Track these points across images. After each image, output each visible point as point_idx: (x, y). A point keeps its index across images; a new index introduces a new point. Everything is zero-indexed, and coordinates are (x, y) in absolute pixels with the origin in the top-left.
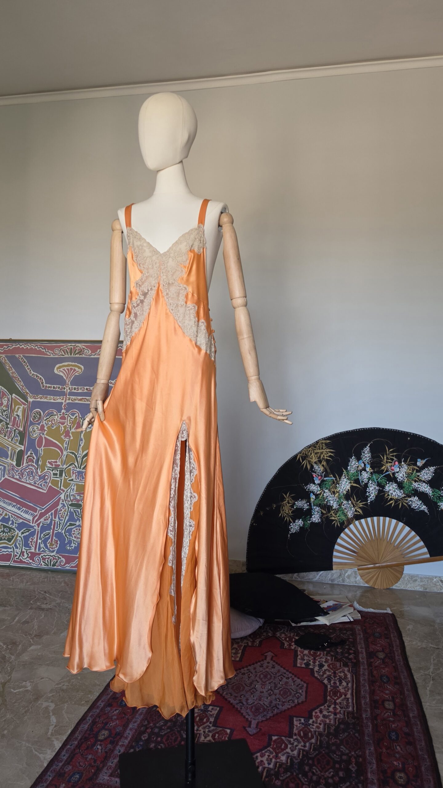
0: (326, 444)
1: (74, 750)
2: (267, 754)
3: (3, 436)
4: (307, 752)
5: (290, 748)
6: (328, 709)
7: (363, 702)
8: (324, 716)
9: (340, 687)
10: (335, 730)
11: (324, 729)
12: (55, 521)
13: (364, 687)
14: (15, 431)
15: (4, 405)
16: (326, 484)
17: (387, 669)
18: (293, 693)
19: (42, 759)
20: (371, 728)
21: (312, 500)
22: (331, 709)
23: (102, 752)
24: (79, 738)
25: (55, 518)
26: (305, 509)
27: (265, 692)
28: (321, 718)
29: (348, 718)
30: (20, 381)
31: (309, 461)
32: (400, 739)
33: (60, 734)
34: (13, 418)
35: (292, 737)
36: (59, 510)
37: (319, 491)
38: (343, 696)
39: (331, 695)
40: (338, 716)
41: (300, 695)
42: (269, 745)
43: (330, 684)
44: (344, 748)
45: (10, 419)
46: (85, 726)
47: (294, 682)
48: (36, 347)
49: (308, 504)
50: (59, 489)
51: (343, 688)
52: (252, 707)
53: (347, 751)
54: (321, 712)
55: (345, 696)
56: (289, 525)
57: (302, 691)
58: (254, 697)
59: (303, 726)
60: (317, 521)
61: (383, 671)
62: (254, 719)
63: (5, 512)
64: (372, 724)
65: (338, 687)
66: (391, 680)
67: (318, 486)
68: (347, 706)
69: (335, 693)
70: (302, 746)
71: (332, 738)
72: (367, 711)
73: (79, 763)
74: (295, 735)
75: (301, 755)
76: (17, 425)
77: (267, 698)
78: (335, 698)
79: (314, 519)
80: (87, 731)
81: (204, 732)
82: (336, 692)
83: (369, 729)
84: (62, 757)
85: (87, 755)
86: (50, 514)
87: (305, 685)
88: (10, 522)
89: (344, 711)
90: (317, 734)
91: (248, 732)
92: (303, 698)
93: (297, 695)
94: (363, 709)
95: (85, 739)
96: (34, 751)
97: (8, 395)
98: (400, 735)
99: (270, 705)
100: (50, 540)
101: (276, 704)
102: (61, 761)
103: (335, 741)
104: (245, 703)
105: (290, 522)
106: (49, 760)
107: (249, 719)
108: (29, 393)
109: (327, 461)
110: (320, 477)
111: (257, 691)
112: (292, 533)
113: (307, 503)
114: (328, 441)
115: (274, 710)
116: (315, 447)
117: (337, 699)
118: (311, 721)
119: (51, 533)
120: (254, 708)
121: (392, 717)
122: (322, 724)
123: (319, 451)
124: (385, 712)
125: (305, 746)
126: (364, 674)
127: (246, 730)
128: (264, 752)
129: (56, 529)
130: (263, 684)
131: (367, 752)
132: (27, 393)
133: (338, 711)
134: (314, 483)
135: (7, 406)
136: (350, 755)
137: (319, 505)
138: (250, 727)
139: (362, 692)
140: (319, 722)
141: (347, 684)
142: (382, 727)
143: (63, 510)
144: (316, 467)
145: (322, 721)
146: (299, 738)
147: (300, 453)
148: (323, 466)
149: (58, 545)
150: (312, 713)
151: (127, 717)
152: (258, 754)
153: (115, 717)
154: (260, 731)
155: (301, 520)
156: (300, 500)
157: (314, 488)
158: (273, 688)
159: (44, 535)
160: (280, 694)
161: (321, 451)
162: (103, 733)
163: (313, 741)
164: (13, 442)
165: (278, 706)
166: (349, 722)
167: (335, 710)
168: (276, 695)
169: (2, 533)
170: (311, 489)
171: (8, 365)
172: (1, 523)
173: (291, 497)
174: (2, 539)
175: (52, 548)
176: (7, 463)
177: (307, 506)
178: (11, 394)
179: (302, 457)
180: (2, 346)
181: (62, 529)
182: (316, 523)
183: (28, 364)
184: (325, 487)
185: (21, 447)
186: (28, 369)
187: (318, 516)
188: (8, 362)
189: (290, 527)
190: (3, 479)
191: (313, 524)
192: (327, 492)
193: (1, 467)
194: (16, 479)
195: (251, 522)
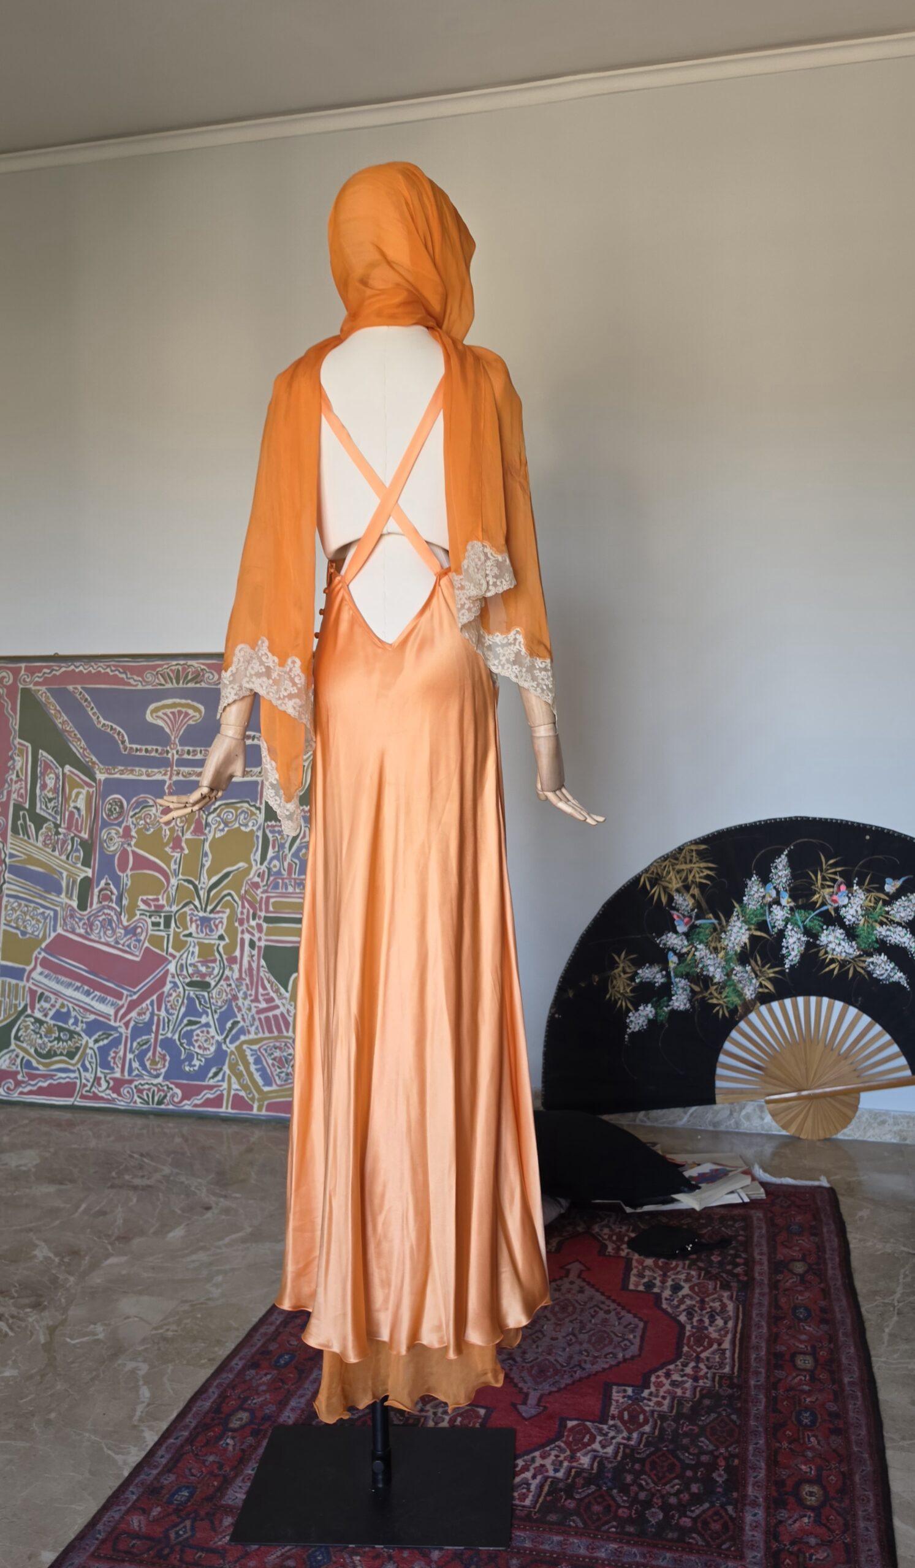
0: (699, 852)
1: (182, 1446)
2: (554, 1453)
3: (49, 851)
4: (633, 1449)
5: (600, 1442)
6: (682, 1370)
7: (753, 1356)
8: (674, 1384)
9: (711, 1329)
10: (692, 1408)
11: (671, 1407)
12: (158, 1016)
13: (759, 1328)
14: (72, 839)
15: (48, 788)
16: (699, 933)
17: (807, 1294)
18: (616, 1339)
19: (120, 1463)
20: (763, 1404)
21: (672, 966)
22: (688, 1370)
23: (234, 1449)
24: (193, 1425)
25: (159, 1009)
26: (657, 985)
27: (560, 1337)
28: (667, 1387)
29: (720, 1386)
30: (79, 740)
31: (665, 889)
32: (818, 1424)
33: (156, 1419)
34: (67, 814)
35: (606, 1423)
36: (165, 994)
37: (686, 946)
38: (715, 1346)
39: (692, 1343)
40: (701, 1383)
41: (628, 1344)
42: (559, 1437)
43: (692, 1323)
44: (707, 1442)
45: (62, 814)
46: (206, 1404)
47: (620, 1319)
48: (108, 670)
49: (664, 973)
50: (164, 954)
51: (715, 1331)
52: (532, 1367)
53: (711, 1447)
54: (668, 1375)
55: (720, 1344)
56: (627, 1016)
57: (635, 1337)
58: (537, 1347)
59: (630, 1402)
60: (682, 1007)
61: (800, 1298)
62: (535, 1389)
63: (60, 1001)
64: (766, 1397)
65: (706, 1329)
66: (813, 1315)
67: (684, 937)
68: (722, 1365)
69: (699, 1341)
70: (623, 1438)
71: (684, 1423)
72: (760, 1373)
73: (190, 1470)
74: (613, 1418)
75: (620, 1454)
76: (77, 829)
77: (564, 1349)
78: (699, 1350)
79: (676, 1004)
80: (207, 1413)
81: (435, 1414)
82: (701, 1338)
83: (759, 1407)
84: (159, 1460)
85: (206, 1455)
86: (148, 1002)
87: (641, 1325)
88: (71, 1021)
89: (714, 1374)
90: (656, 1415)
91: (520, 1414)
92: (634, 1350)
93: (622, 1344)
94: (752, 1370)
95: (204, 1426)
96: (105, 1449)
97: (57, 768)
98: (819, 1416)
99: (568, 1364)
100: (150, 1054)
101: (580, 1361)
102: (156, 1467)
103: (690, 1429)
104: (519, 1359)
105: (628, 1010)
106: (134, 1465)
107: (525, 1390)
108: (97, 762)
109: (701, 886)
110: (687, 919)
111: (544, 1336)
112: (633, 1032)
113: (661, 971)
114: (703, 847)
115: (575, 1372)
116: (677, 859)
117: (702, 1352)
118: (646, 1393)
119: (152, 1040)
120: (536, 1368)
121: (806, 1385)
122: (668, 1398)
123: (684, 867)
124: (794, 1374)
125: (629, 1439)
126: (760, 1304)
127: (517, 1410)
128: (548, 1449)
129: (161, 1032)
130: (558, 1324)
131: (751, 1448)
132: (94, 763)
133: (702, 1373)
134: (676, 932)
135: (55, 790)
136: (716, 1453)
137: (687, 976)
138: (525, 1403)
139: (753, 1337)
140: (662, 1393)
141: (726, 1323)
142: (785, 1403)
143: (174, 994)
144: (678, 899)
145: (668, 1392)
146: (619, 1424)
147: (646, 871)
148: (693, 896)
149: (167, 1064)
150: (650, 1377)
151: (286, 1387)
152: (537, 1454)
153: (264, 1388)
154: (543, 1410)
155: (650, 1005)
156: (647, 965)
157: (675, 942)
158: (576, 1332)
159: (139, 1043)
160: (589, 1342)
161: (689, 866)
162: (239, 1416)
163: (647, 1428)
164: (70, 862)
165: (583, 1365)
166: (722, 1393)
167: (696, 1372)
168: (581, 1344)
169: (56, 1042)
170: (669, 943)
171: (53, 708)
172: (52, 1022)
173: (629, 960)
174: (56, 1055)
175: (156, 1070)
176: (60, 904)
177: (663, 976)
178: (63, 767)
179: (650, 879)
180: (40, 669)
181: (174, 1032)
182: (681, 1012)
183: (92, 705)
184: (698, 939)
185: (86, 872)
186: (94, 714)
187: (683, 997)
188: (52, 700)
189: (628, 1021)
190: (53, 935)
191: (674, 1012)
192: (702, 949)
193: (48, 912)
194: (80, 935)
195: (550, 1012)
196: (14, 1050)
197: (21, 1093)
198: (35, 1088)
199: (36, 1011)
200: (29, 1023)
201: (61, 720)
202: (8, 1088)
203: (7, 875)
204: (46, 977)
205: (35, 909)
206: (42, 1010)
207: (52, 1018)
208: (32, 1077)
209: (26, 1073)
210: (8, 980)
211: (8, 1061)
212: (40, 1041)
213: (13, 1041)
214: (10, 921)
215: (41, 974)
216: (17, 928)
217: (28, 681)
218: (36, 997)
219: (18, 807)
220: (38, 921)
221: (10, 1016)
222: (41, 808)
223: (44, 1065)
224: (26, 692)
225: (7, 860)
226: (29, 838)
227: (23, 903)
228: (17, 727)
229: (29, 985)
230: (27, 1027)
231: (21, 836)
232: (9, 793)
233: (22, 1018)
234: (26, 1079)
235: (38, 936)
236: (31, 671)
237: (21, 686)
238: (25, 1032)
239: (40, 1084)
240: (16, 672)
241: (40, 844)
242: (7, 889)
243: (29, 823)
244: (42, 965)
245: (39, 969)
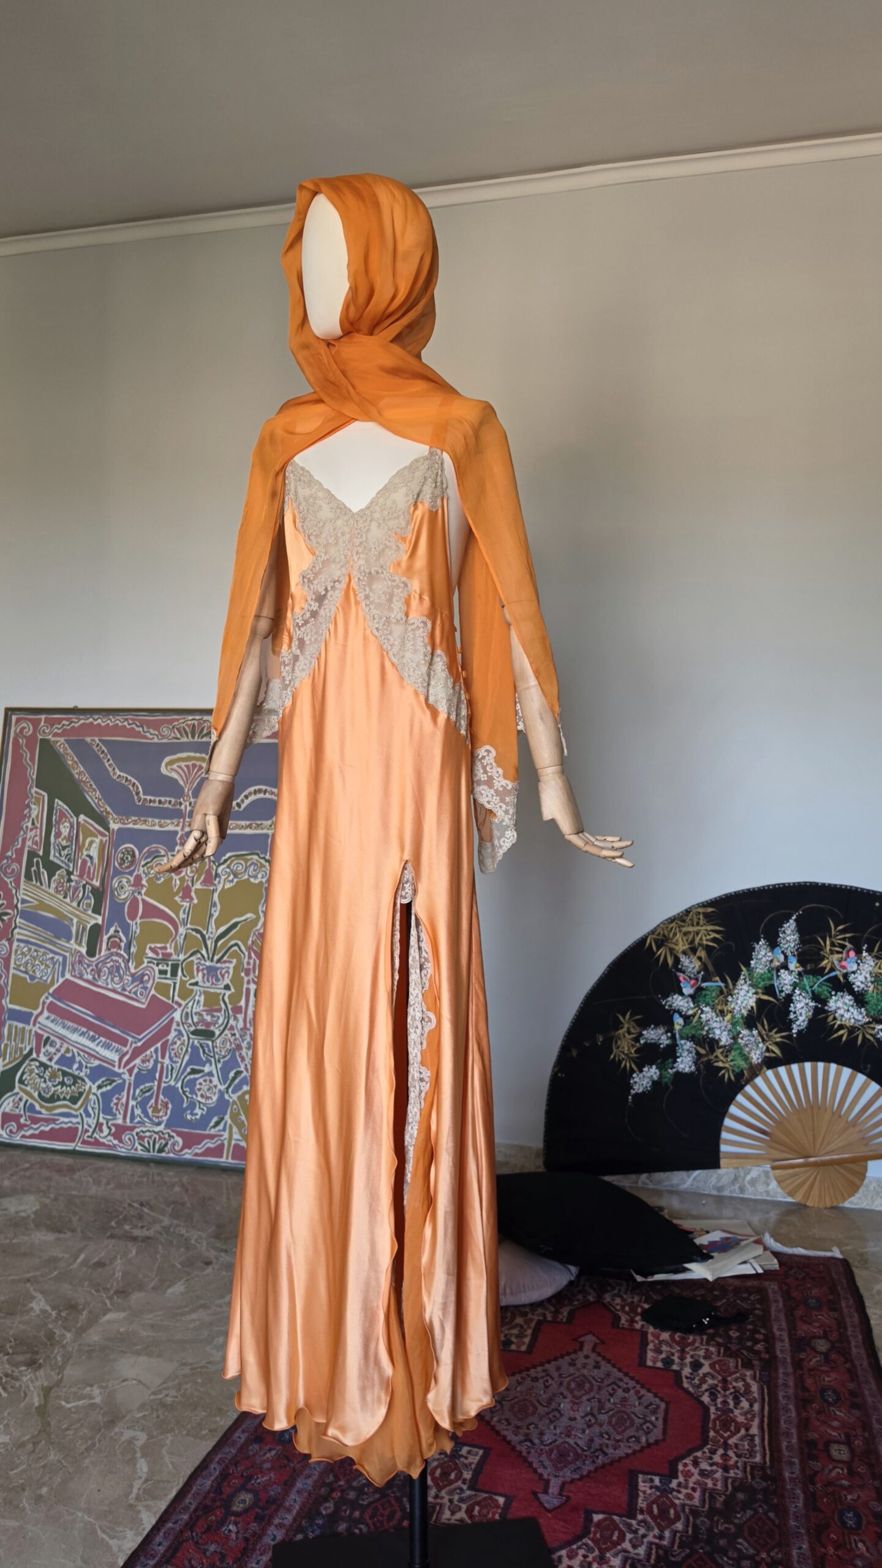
0: (706, 915)
1: (181, 1531)
2: (581, 1552)
3: (61, 897)
4: (667, 1551)
5: (631, 1541)
6: (711, 1458)
7: (784, 1444)
8: (703, 1473)
9: (737, 1412)
10: (725, 1502)
11: (703, 1501)
12: (162, 1064)
13: (787, 1411)
14: (84, 887)
15: (63, 836)
16: (705, 996)
17: (833, 1375)
18: (637, 1421)
19: (115, 1549)
20: (801, 1501)
21: (677, 1027)
22: (717, 1458)
23: (237, 1538)
24: (193, 1507)
25: (163, 1057)
27: (578, 1418)
28: (696, 1477)
29: (753, 1478)
30: (94, 790)
31: (671, 950)
32: (863, 1527)
33: (154, 1498)
34: (80, 861)
35: (634, 1518)
36: (170, 1042)
37: (692, 1009)
38: (743, 1432)
39: (718, 1427)
40: (732, 1473)
41: (651, 1427)
42: (585, 1533)
43: (716, 1405)
44: (746, 1544)
45: (75, 862)
46: (206, 1483)
47: (640, 1398)
48: (125, 723)
49: (669, 1034)
50: (170, 1002)
51: (741, 1414)
52: (551, 1451)
53: (752, 1551)
54: (696, 1463)
55: (747, 1430)
56: (631, 1077)
57: (657, 1419)
58: (555, 1428)
59: (658, 1493)
60: (687, 1070)
61: (826, 1379)
62: (556, 1476)
63: (65, 1045)
64: (804, 1493)
65: (732, 1412)
66: (843, 1399)
67: (690, 999)
68: (752, 1453)
69: (726, 1426)
70: (655, 1537)
71: (718, 1521)
72: (794, 1463)
73: (190, 1561)
74: (642, 1512)
75: (653, 1557)
76: (88, 876)
77: (584, 1431)
78: (726, 1435)
79: (682, 1066)
80: (208, 1492)
81: (451, 1501)
82: (727, 1422)
83: (797, 1504)
84: (156, 1548)
85: (207, 1543)
86: (152, 1049)
87: (663, 1406)
88: (76, 1066)
89: (745, 1463)
90: (687, 1510)
91: (541, 1504)
92: (657, 1434)
93: (645, 1427)
94: (785, 1459)
95: (205, 1509)
96: (99, 1533)
97: (72, 817)
98: (864, 1517)
99: (589, 1447)
100: (153, 1101)
101: (601, 1445)
102: (153, 1556)
103: (726, 1528)
104: (536, 1441)
105: (633, 1071)
106: (130, 1552)
107: (546, 1476)
108: (112, 812)
109: (708, 949)
110: (693, 982)
111: (562, 1415)
112: (637, 1093)
113: (666, 1032)
114: (710, 910)
115: (597, 1457)
116: (684, 921)
117: (730, 1437)
118: (674, 1484)
119: (155, 1088)
120: (555, 1452)
121: (845, 1479)
122: (699, 1490)
123: (691, 929)
124: (831, 1467)
125: (661, 1538)
126: (786, 1385)
127: (538, 1499)
128: (575, 1547)
129: (164, 1079)
130: (576, 1403)
131: (795, 1552)
132: (108, 813)
133: (732, 1462)
134: (682, 994)
135: (69, 838)
136: (758, 1558)
137: (693, 1038)
138: (546, 1492)
139: (782, 1422)
140: (691, 1485)
141: (751, 1405)
142: (825, 1500)
143: (179, 1043)
144: (685, 961)
145: (697, 1483)
146: (649, 1519)
147: (653, 932)
148: (700, 958)
149: (169, 1112)
150: (677, 1465)
151: (292, 1465)
152: (563, 1553)
153: (267, 1465)
154: (566, 1501)
155: (654, 1067)
156: (652, 1026)
157: (681, 1003)
158: (595, 1412)
159: (141, 1090)
160: (610, 1423)
161: (696, 929)
162: (242, 1497)
163: (679, 1526)
164: (81, 908)
165: (605, 1449)
166: (756, 1486)
167: (725, 1460)
168: (601, 1425)
169: (59, 1087)
170: (675, 1005)
171: (70, 758)
172: (57, 1067)
173: (635, 1021)
174: (59, 1099)
175: (158, 1117)
176: (69, 950)
177: (668, 1038)
178: (77, 816)
179: (656, 941)
180: (59, 721)
181: (177, 1080)
182: (686, 1074)
183: (109, 757)
184: (704, 1001)
185: (96, 919)
186: (110, 765)
187: (689, 1059)
188: (69, 751)
189: (632, 1082)
190: (61, 980)
191: (679, 1075)
192: (708, 1012)
193: (57, 957)
194: (87, 981)
195: (553, 1071)
196: (18, 1093)
197: (23, 1136)
198: (37, 1132)
199: (41, 1055)
200: (33, 1067)
201: (78, 771)
202: (11, 1131)
203: (18, 920)
204: (52, 1021)
205: (44, 954)
206: (47, 1054)
207: (56, 1063)
208: (35, 1121)
209: (29, 1117)
210: (15, 1023)
211: (11, 1104)
212: (43, 1085)
213: (17, 1084)
214: (20, 965)
215: (48, 1018)
216: (26, 972)
217: (47, 733)
218: (42, 1041)
219: (32, 854)
220: (47, 966)
221: (15, 1059)
222: (55, 856)
223: (47, 1109)
224: (45, 743)
225: (19, 906)
226: (41, 884)
227: (33, 948)
228: (34, 777)
229: (36, 1029)
230: (31, 1071)
231: (34, 882)
232: (24, 840)
233: (27, 1062)
234: (29, 1123)
235: (46, 981)
236: (51, 723)
237: (40, 737)
238: (30, 1075)
239: (42, 1128)
240: (36, 723)
241: (52, 891)
242: (19, 934)
243: (42, 870)
244: (49, 1010)
245: (46, 1013)
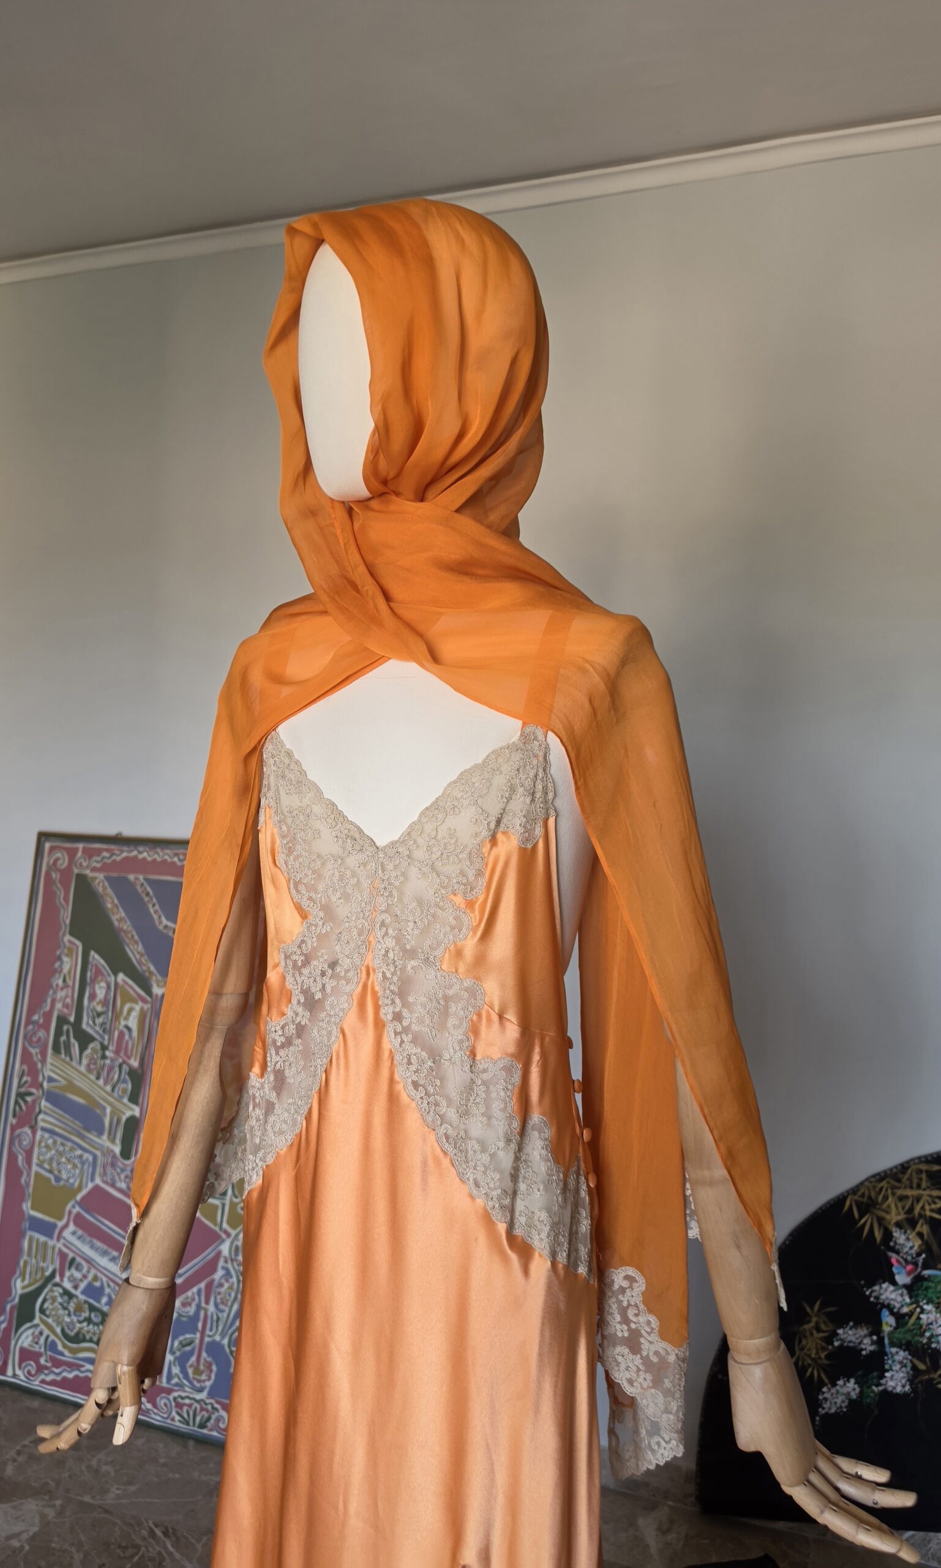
0: (931, 1175)
3: (93, 1077)
12: (206, 1310)
14: (120, 1066)
15: (98, 999)
16: (927, 1289)
21: (886, 1329)
25: (207, 1302)
26: (864, 1353)
30: (136, 942)
31: (881, 1220)
34: (116, 1034)
36: (216, 1283)
37: (908, 1305)
45: (111, 1033)
48: (176, 859)
49: (875, 1338)
50: (217, 1229)
56: (819, 1391)
60: (899, 1389)
63: (93, 1271)
67: (905, 1292)
76: (126, 1054)
79: (891, 1384)
86: (195, 1290)
88: (104, 1300)
97: (109, 975)
100: (194, 1359)
105: (824, 1384)
108: (155, 972)
109: (932, 1222)
110: (910, 1267)
112: (827, 1414)
113: (871, 1334)
114: (936, 1168)
116: (899, 1181)
119: (197, 1342)
123: (909, 1192)
129: (208, 1332)
132: (151, 973)
134: (894, 1283)
135: (105, 1003)
137: (907, 1346)
143: (226, 1285)
144: (899, 1236)
147: (854, 1191)
148: (920, 1235)
149: (213, 1376)
155: (852, 1381)
156: (851, 1324)
157: (893, 1296)
159: (181, 1343)
161: (915, 1192)
164: (115, 1094)
169: (85, 1324)
170: (883, 1297)
171: (111, 901)
172: (82, 1297)
173: (827, 1314)
174: (84, 1340)
175: (199, 1381)
176: (100, 1147)
177: (873, 1343)
178: (115, 974)
179: (859, 1205)
180: (99, 852)
181: (223, 1336)
182: (897, 1394)
183: (155, 900)
184: (925, 1296)
185: (132, 1110)
186: (156, 912)
187: (902, 1375)
188: (109, 891)
189: (821, 1397)
190: (90, 1185)
191: (887, 1395)
192: (930, 1312)
193: (86, 1155)
194: (120, 1190)
195: (711, 1370)
196: (37, 1326)
197: (43, 1382)
198: (59, 1378)
199: (65, 1279)
200: (56, 1294)
201: (118, 917)
202: (29, 1373)
203: (43, 1103)
204: (79, 1238)
205: (72, 1150)
206: (72, 1279)
207: (83, 1293)
208: (57, 1363)
209: (51, 1357)
210: (36, 1235)
211: (30, 1339)
212: (67, 1319)
213: (37, 1314)
214: (43, 1162)
215: (74, 1233)
216: (51, 1171)
217: (85, 866)
218: (68, 1262)
219: (62, 1020)
220: (75, 1166)
221: (36, 1281)
222: (88, 1024)
223: (71, 1350)
224: (81, 879)
225: (45, 1085)
226: (71, 1059)
227: (59, 1140)
228: (68, 921)
229: (59, 1245)
230: (54, 1299)
231: (63, 1056)
232: (53, 1002)
233: (49, 1286)
234: (49, 1365)
235: (73, 1184)
236: (89, 854)
237: (76, 871)
238: (52, 1304)
239: (65, 1374)
240: (72, 853)
241: (83, 1069)
242: (44, 1120)
243: (72, 1040)
244: (76, 1223)
245: (72, 1227)
